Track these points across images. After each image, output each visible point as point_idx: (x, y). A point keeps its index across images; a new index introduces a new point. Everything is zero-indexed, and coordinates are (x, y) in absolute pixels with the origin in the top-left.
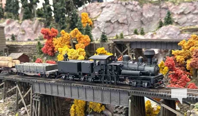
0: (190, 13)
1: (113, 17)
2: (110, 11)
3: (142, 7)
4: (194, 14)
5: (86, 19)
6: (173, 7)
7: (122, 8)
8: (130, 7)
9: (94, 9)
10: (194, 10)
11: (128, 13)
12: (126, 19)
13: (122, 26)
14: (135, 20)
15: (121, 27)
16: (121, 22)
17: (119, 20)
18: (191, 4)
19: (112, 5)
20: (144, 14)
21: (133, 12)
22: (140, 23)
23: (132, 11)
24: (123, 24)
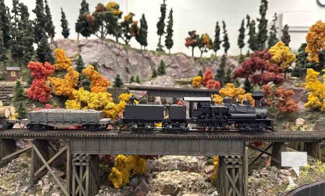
0: (168, 66)
1: (100, 59)
2: (95, 52)
3: (127, 52)
4: (172, 67)
5: (63, 58)
6: (154, 58)
7: (108, 50)
8: (116, 50)
9: (67, 47)
10: (172, 63)
11: (114, 57)
12: (113, 64)
13: (107, 71)
14: (121, 67)
15: (106, 73)
16: (107, 66)
17: (106, 64)
18: (169, 57)
19: (95, 44)
20: (130, 61)
21: (119, 57)
22: (125, 70)
23: (118, 55)
24: (108, 70)
